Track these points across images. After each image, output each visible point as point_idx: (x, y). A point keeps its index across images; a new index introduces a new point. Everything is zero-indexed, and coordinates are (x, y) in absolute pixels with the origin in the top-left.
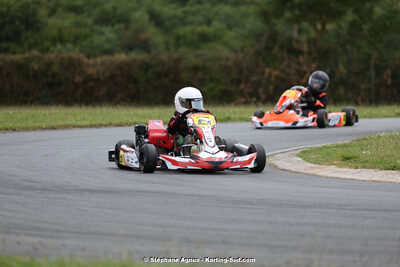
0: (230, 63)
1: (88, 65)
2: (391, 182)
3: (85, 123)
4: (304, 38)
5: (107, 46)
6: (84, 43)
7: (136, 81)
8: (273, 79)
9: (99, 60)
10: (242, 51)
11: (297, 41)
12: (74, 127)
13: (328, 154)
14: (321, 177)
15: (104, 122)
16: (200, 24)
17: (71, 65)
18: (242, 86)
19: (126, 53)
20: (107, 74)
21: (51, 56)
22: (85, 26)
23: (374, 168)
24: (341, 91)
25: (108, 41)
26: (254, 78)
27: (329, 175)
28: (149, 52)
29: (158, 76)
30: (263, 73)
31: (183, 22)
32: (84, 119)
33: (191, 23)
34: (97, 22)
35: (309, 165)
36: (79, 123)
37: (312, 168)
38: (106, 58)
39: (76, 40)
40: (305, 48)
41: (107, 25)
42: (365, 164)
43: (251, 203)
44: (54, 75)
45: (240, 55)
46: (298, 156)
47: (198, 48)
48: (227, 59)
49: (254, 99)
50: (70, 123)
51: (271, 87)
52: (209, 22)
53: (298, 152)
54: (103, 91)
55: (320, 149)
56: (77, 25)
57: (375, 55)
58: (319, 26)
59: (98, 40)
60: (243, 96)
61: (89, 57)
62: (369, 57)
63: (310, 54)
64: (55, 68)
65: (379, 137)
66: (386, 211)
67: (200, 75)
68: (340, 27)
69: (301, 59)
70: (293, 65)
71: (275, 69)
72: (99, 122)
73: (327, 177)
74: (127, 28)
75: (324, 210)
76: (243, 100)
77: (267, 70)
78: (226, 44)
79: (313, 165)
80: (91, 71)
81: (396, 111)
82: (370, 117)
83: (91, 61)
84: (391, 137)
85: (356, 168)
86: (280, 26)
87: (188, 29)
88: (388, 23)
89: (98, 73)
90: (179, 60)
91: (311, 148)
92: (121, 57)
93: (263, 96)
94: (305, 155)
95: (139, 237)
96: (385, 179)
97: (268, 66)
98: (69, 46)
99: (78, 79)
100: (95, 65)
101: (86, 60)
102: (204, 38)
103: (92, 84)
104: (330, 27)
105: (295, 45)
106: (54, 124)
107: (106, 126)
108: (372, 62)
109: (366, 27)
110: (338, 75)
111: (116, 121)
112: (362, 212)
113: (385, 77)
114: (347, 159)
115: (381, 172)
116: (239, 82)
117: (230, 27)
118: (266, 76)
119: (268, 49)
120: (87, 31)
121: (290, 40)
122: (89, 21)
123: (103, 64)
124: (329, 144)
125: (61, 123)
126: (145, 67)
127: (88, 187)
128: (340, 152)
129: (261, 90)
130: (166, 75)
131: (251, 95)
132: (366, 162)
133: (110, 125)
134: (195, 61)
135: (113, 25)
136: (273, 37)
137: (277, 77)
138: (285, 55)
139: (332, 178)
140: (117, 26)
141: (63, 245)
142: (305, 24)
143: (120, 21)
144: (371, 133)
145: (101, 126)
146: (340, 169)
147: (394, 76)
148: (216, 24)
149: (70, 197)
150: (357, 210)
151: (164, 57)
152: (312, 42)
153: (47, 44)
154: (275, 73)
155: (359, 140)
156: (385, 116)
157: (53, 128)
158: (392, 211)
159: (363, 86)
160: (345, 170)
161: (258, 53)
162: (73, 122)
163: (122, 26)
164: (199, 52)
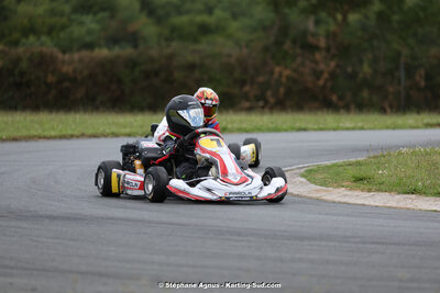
0: (233, 61)
1: (63, 62)
2: (408, 209)
3: (53, 133)
4: (322, 31)
5: (88, 39)
6: (62, 35)
7: (120, 81)
8: (284, 80)
9: (76, 56)
10: (247, 46)
11: (313, 35)
12: (40, 138)
13: (337, 174)
14: (326, 201)
15: (76, 133)
16: (200, 12)
17: (43, 61)
18: (247, 88)
19: (109, 49)
20: (86, 73)
21: (20, 50)
22: (62, 15)
23: (390, 191)
24: (365, 94)
25: (90, 32)
26: (261, 79)
27: (337, 200)
28: (136, 46)
29: (147, 75)
30: (272, 73)
31: (179, 11)
32: (53, 129)
33: (188, 12)
34: (76, 10)
35: (313, 186)
36: (46, 133)
37: (317, 191)
38: (85, 54)
39: (50, 31)
40: (322, 43)
41: (88, 13)
42: (381, 187)
43: (239, 234)
44: (22, 74)
45: (245, 51)
46: (302, 176)
47: (196, 41)
48: (229, 56)
49: (261, 103)
50: (36, 133)
51: (282, 90)
52: (210, 10)
53: (302, 170)
54: (80, 93)
55: (328, 167)
56: (53, 13)
57: (405, 52)
58: (339, 17)
59: (77, 31)
60: (247, 99)
61: (64, 52)
62: (399, 54)
63: (328, 49)
64: (24, 65)
65: (400, 154)
66: (398, 244)
67: (197, 74)
68: (366, 17)
69: (318, 56)
70: (308, 63)
71: (286, 67)
72: (70, 132)
73: (334, 202)
74: (112, 17)
75: (323, 243)
76: (247, 104)
77: (277, 69)
78: (229, 37)
79: (319, 187)
80: (67, 69)
81: (425, 121)
82: (394, 128)
83: (67, 57)
84: (414, 153)
85: (369, 191)
86: (294, 16)
87: (184, 19)
88: (422, 14)
89: (74, 71)
90: (171, 57)
91: (319, 167)
92: (103, 52)
93: (272, 100)
94: (310, 175)
95: (101, 275)
96: (401, 205)
97: (278, 64)
98: (44, 38)
99: (51, 79)
100: (72, 62)
101: (60, 56)
102: (205, 30)
103: (66, 84)
104: (353, 17)
105: (311, 40)
106: (16, 134)
107: (78, 137)
108: (402, 60)
109: (396, 18)
110: (361, 75)
111: (90, 132)
112: (369, 246)
113: (418, 78)
114: (359, 180)
115: (398, 197)
116: (243, 83)
117: (235, 17)
118: (276, 76)
119: (278, 43)
120: (64, 20)
121: (305, 33)
122: (67, 8)
123: (81, 60)
124: (340, 161)
125: (24, 133)
126: (132, 64)
127: (48, 213)
128: (352, 172)
129: (269, 93)
130: (157, 74)
131: (258, 98)
132: (383, 183)
133: (83, 135)
134: (190, 58)
135: (95, 14)
136: (284, 30)
137: (288, 78)
138: (298, 51)
139: (340, 203)
140: (101, 15)
141: (11, 284)
142: (323, 15)
143: (103, 9)
144: (390, 148)
145: (72, 136)
146: (349, 193)
147: (428, 77)
148: (218, 13)
149: (25, 225)
150: (364, 243)
151: (154, 53)
152: (330, 36)
153: (16, 35)
154: (287, 72)
155: (375, 157)
156: (412, 127)
157: (15, 139)
158: (405, 244)
159: (391, 89)
160: (356, 193)
161: (266, 49)
162: (40, 132)
163: (106, 14)
164: (197, 47)
